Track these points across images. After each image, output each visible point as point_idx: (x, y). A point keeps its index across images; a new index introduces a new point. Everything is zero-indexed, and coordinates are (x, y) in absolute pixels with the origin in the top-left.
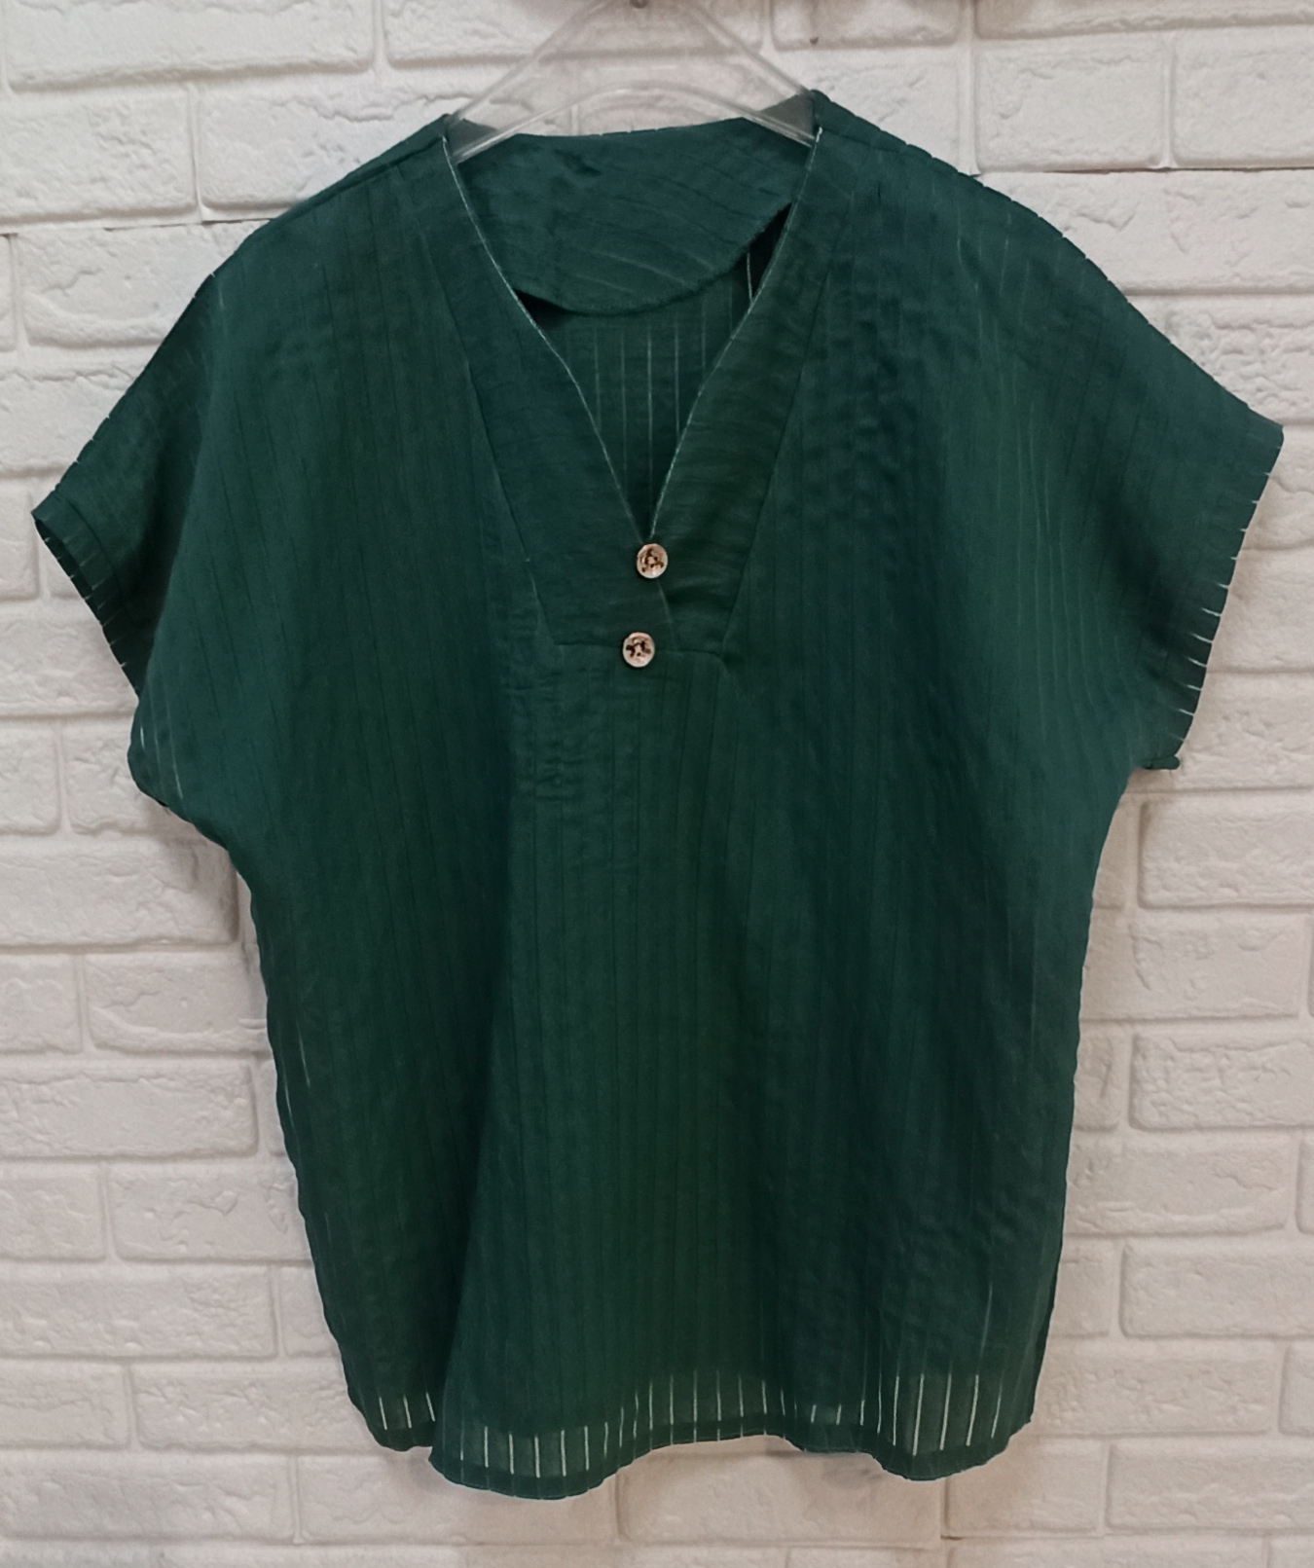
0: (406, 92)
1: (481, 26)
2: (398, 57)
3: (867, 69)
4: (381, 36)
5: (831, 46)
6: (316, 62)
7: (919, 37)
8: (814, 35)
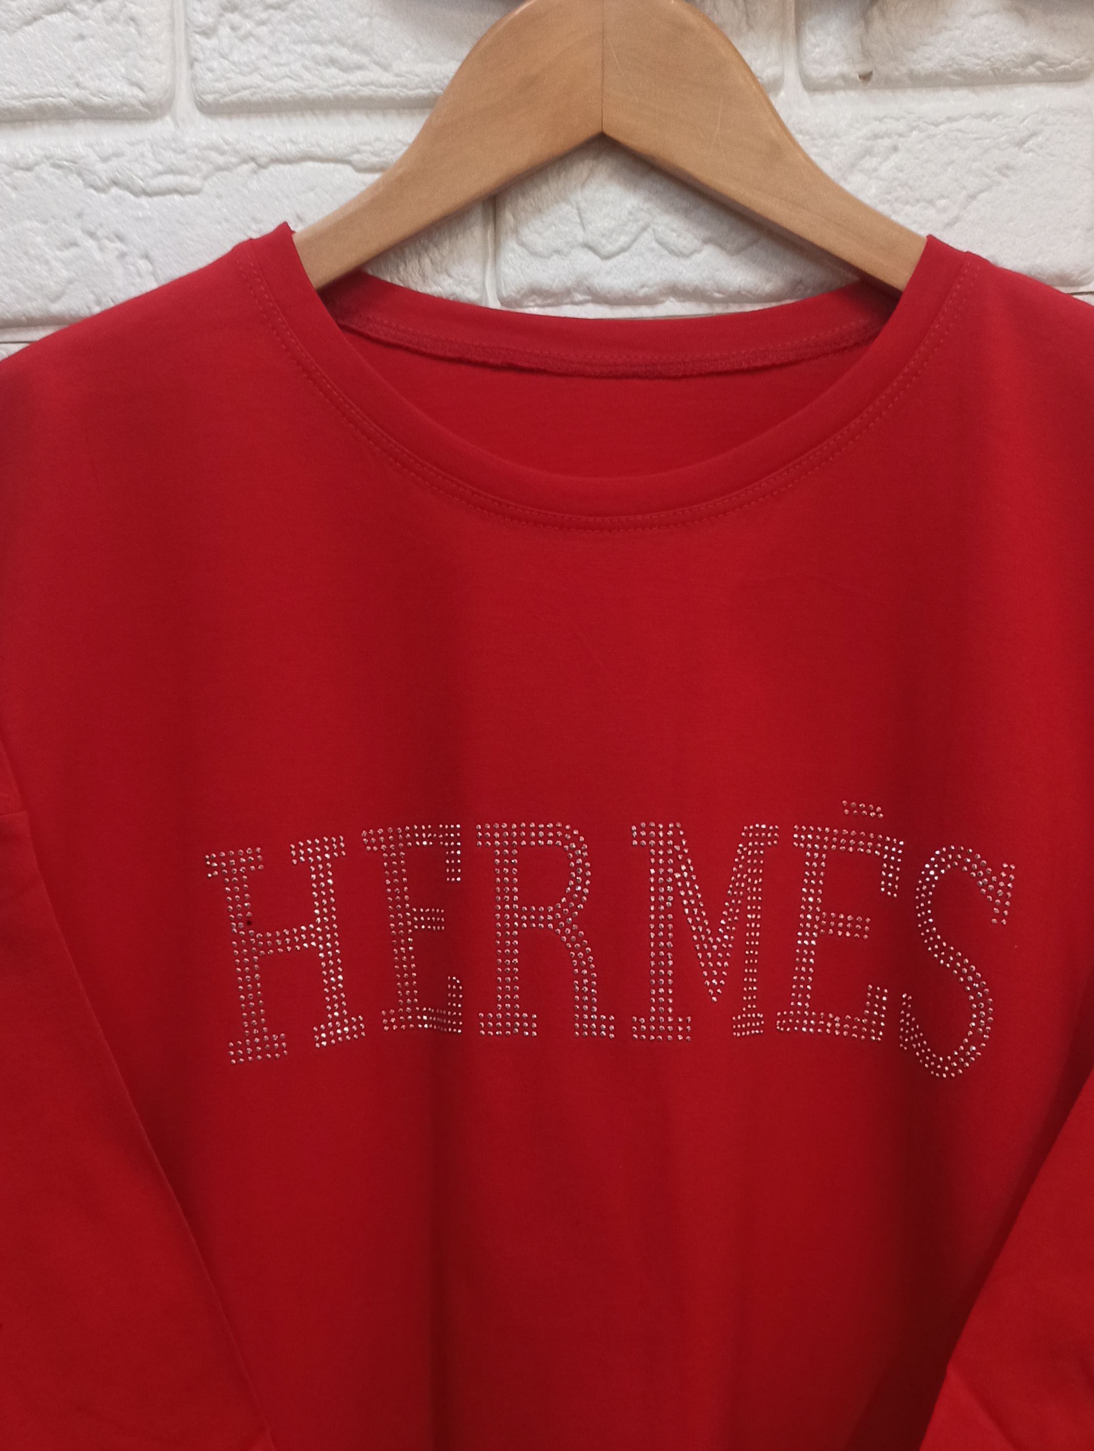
0: (223, 153)
1: (342, 53)
2: (210, 98)
3: (950, 119)
4: (184, 65)
5: (892, 84)
6: (80, 104)
7: (1031, 70)
8: (865, 68)
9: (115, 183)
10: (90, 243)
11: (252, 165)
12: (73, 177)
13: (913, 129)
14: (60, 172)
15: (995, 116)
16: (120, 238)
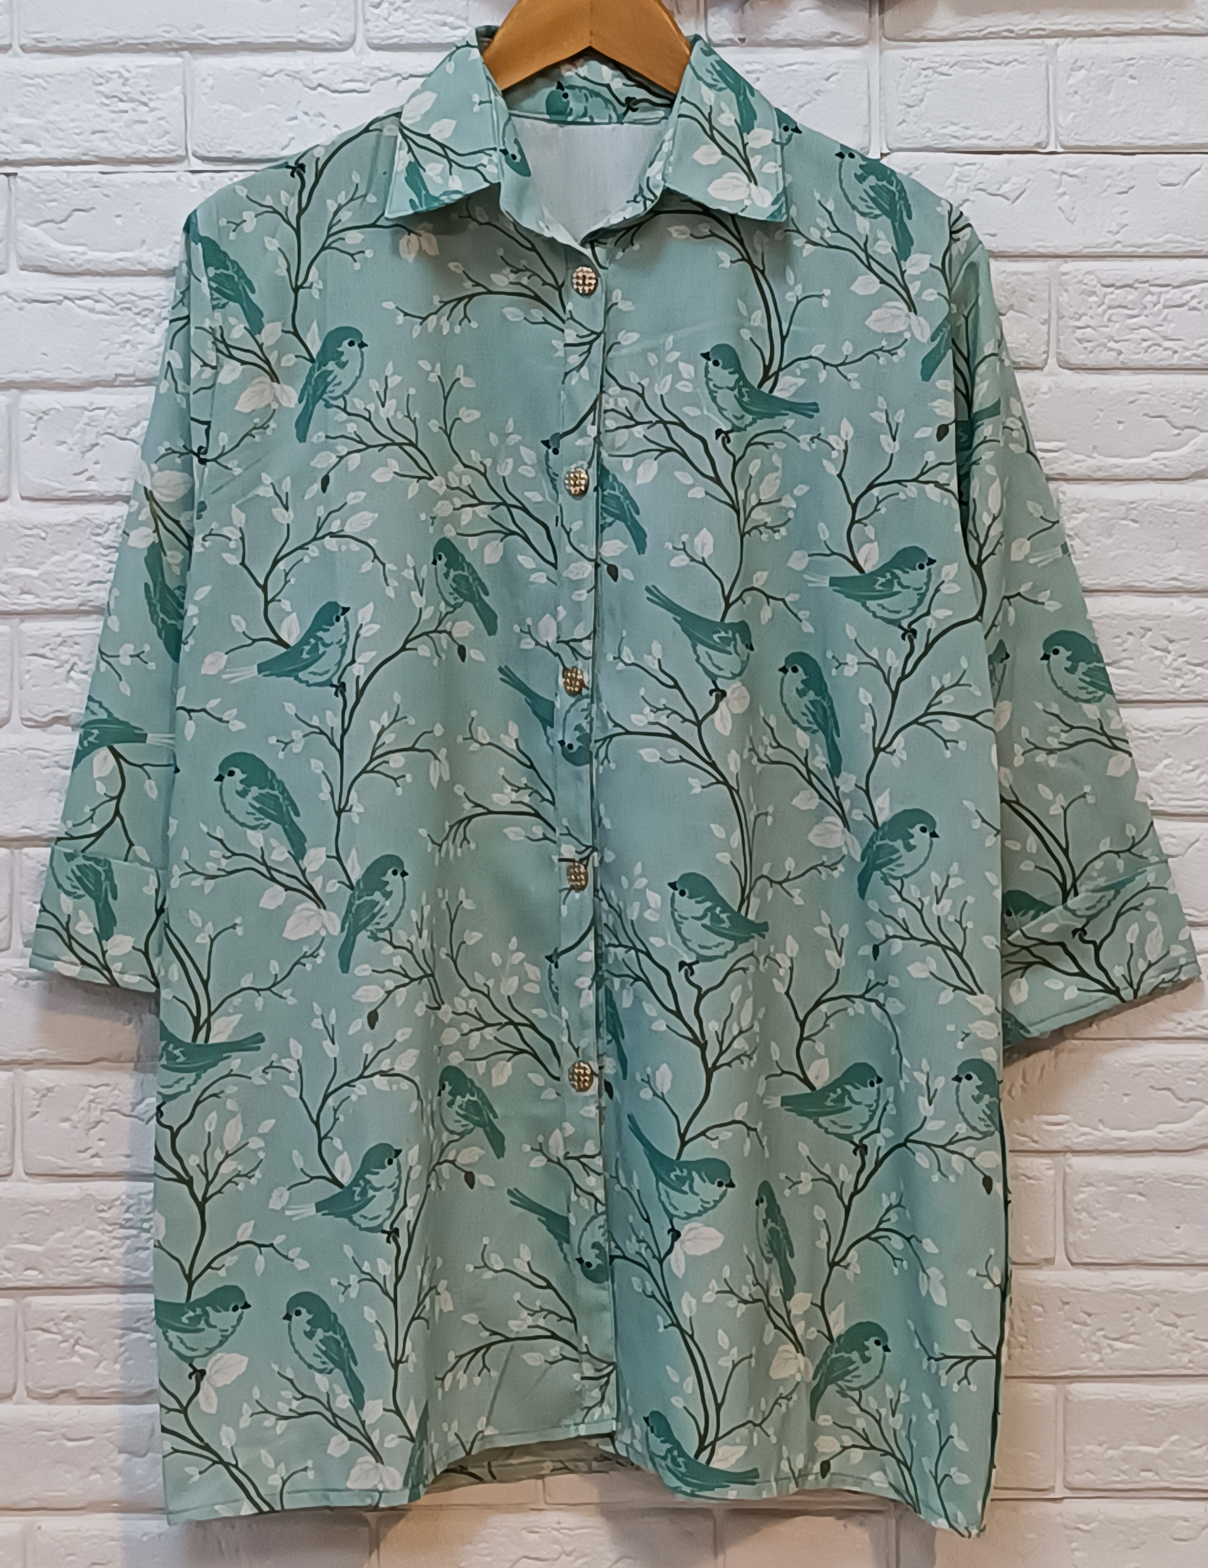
0: (382, 71)
2: (376, 41)
4: (361, 24)
5: (755, 45)
6: (302, 41)
7: (834, 40)
8: (742, 36)
9: (320, 85)
10: (306, 118)
11: (399, 78)
12: (296, 81)
13: (768, 69)
14: (290, 79)
15: (812, 64)
16: (322, 115)
